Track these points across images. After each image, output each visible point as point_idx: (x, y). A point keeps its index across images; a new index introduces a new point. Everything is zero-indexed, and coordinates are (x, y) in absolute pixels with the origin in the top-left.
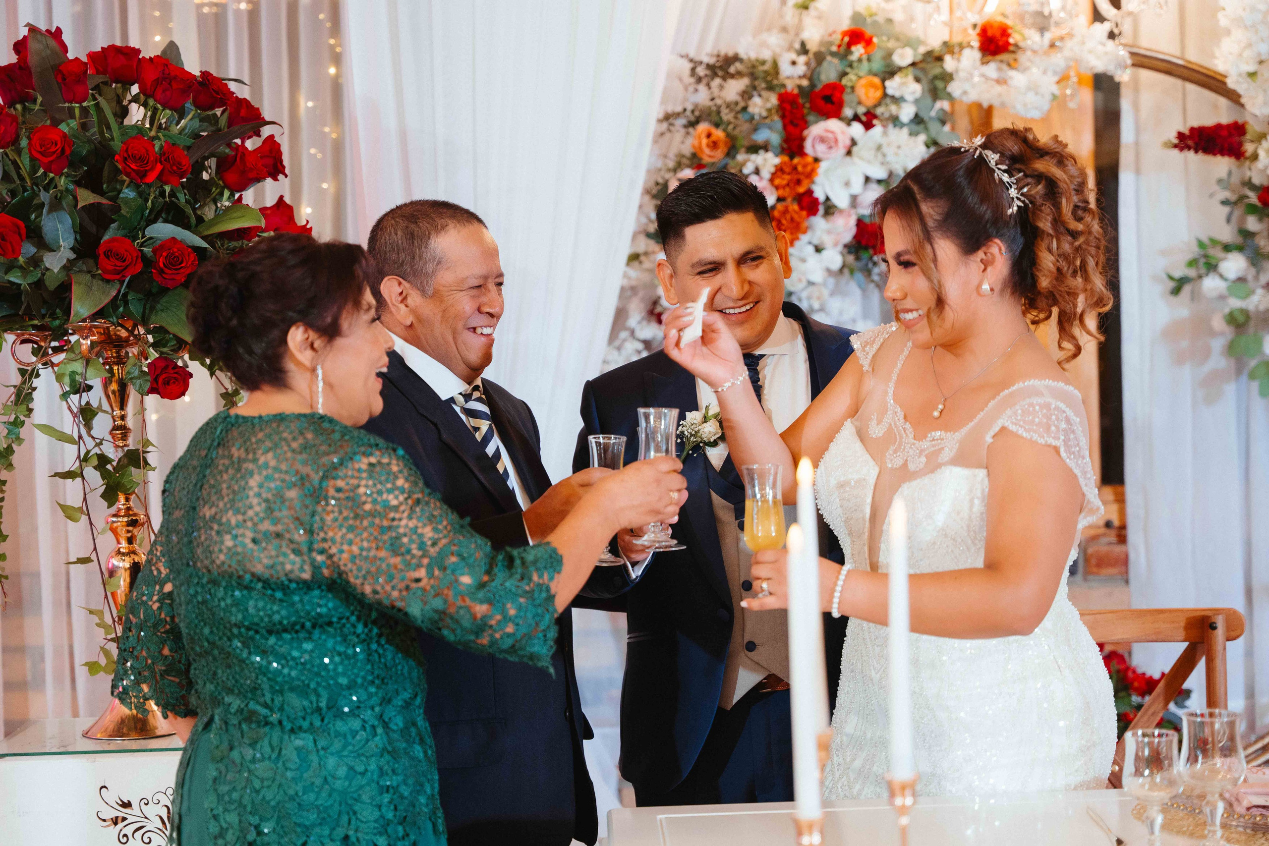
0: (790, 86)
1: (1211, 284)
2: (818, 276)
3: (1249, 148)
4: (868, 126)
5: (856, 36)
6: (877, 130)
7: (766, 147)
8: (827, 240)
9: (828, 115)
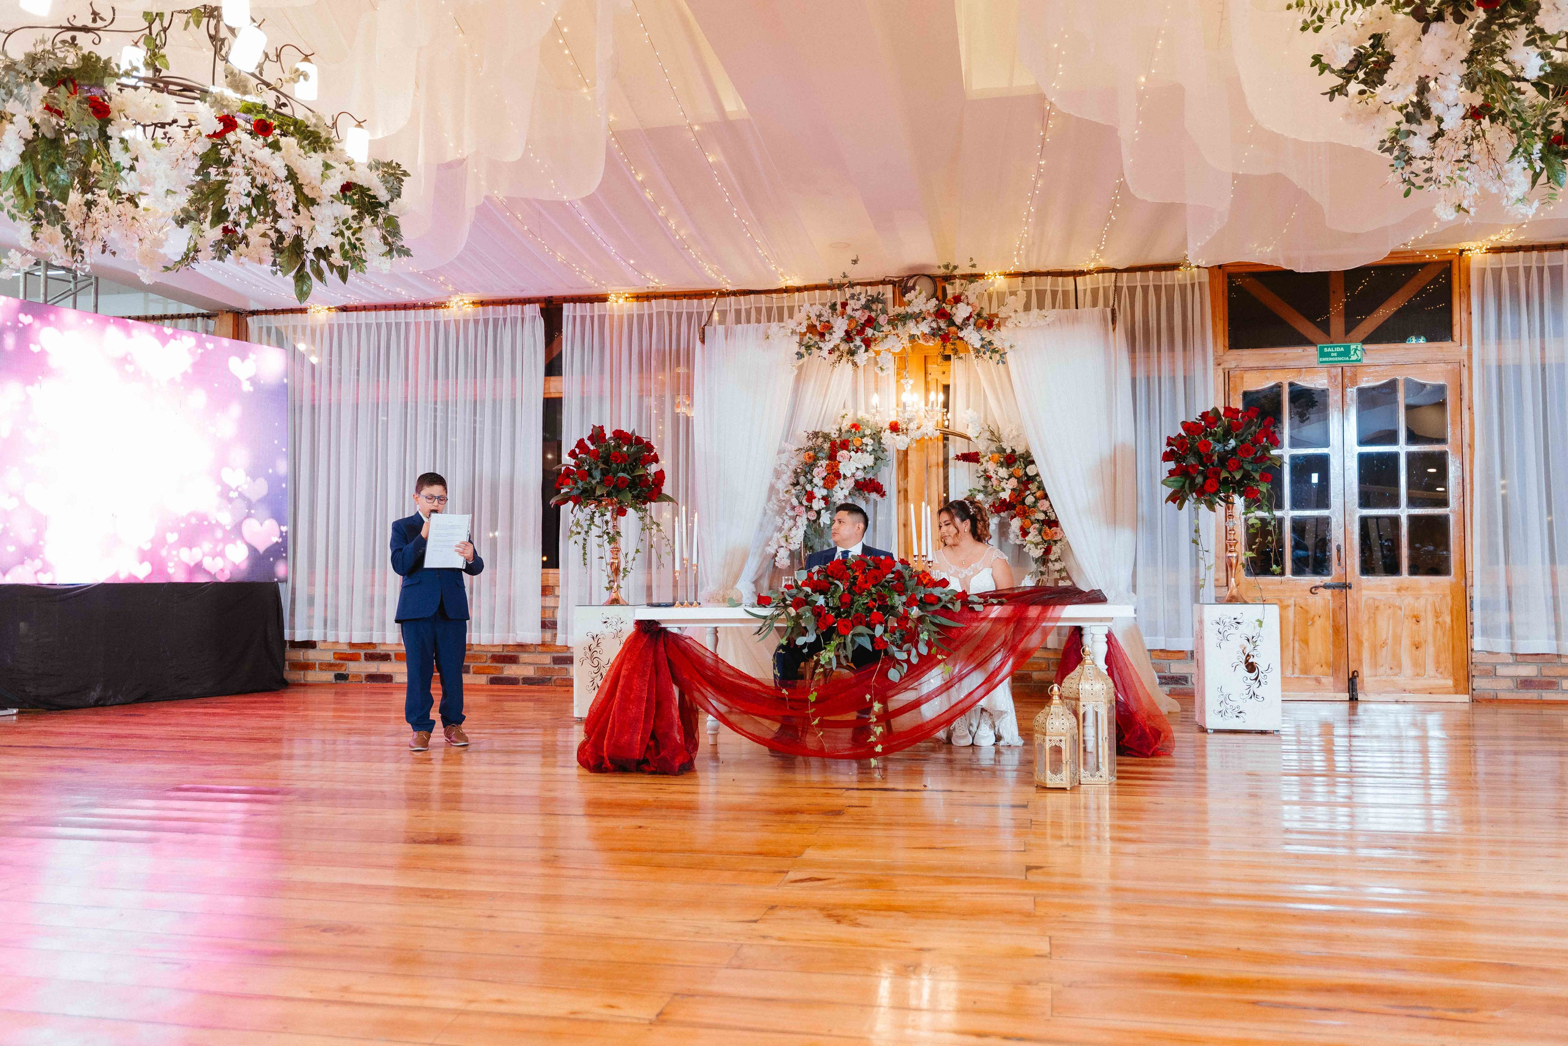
0: (835, 441)
3: (982, 460)
4: (856, 453)
5: (855, 426)
7: (825, 458)
8: (845, 486)
9: (843, 449)
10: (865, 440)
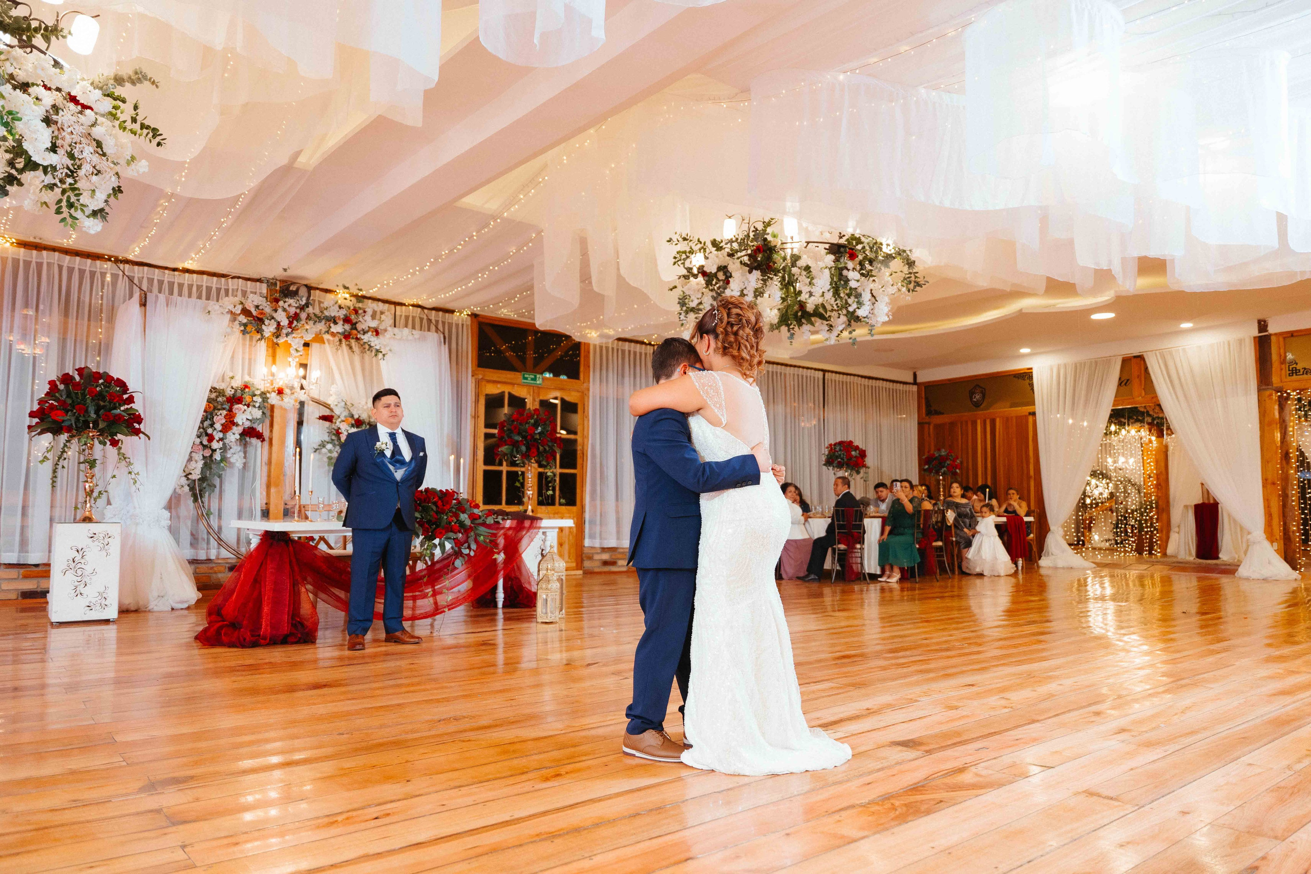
0: (228, 396)
1: (324, 450)
2: (233, 440)
3: (334, 421)
4: (248, 407)
5: (246, 387)
6: (250, 408)
7: (224, 409)
8: (236, 432)
9: (238, 403)
10: (255, 399)
